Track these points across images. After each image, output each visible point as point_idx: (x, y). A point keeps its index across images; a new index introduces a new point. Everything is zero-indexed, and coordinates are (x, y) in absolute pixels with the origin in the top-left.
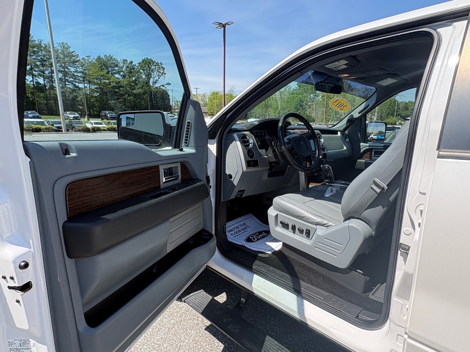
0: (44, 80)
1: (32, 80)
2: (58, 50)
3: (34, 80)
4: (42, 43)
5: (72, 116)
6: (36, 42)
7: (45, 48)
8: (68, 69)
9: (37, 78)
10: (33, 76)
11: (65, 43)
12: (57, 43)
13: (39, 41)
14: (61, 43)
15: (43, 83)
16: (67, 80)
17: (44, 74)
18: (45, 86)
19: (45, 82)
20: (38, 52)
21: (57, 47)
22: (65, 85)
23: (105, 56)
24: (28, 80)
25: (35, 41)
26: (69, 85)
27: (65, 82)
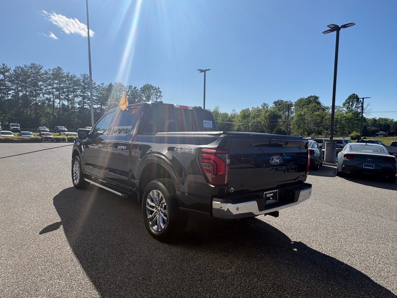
1: (59, 102)
2: (80, 80)
6: (65, 74)
7: (71, 78)
8: (86, 93)
9: (63, 101)
10: (60, 99)
11: (86, 74)
13: (68, 73)
15: (67, 104)
16: (86, 102)
17: (68, 98)
20: (66, 81)
21: (80, 77)
23: (115, 83)
26: (86, 106)
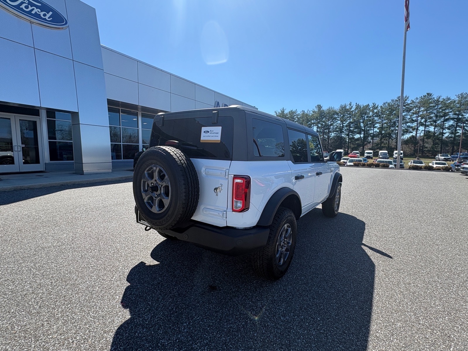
0: (435, 129)
1: (424, 129)
2: (455, 102)
3: (426, 129)
4: (441, 98)
5: (443, 158)
6: (436, 99)
7: (442, 102)
8: (462, 115)
9: (428, 128)
10: (426, 126)
11: (464, 93)
12: (456, 95)
13: (438, 97)
14: (460, 94)
15: (433, 131)
16: (459, 126)
17: (435, 124)
18: (434, 133)
19: (436, 130)
20: (435, 106)
21: (455, 98)
22: (456, 130)
24: (420, 130)
25: (434, 98)
26: (459, 130)
27: (456, 128)
